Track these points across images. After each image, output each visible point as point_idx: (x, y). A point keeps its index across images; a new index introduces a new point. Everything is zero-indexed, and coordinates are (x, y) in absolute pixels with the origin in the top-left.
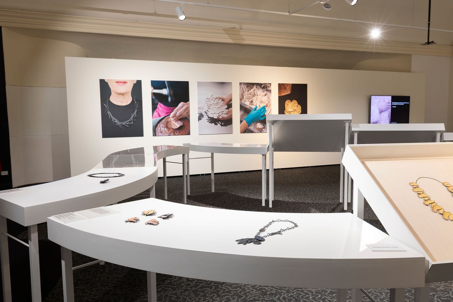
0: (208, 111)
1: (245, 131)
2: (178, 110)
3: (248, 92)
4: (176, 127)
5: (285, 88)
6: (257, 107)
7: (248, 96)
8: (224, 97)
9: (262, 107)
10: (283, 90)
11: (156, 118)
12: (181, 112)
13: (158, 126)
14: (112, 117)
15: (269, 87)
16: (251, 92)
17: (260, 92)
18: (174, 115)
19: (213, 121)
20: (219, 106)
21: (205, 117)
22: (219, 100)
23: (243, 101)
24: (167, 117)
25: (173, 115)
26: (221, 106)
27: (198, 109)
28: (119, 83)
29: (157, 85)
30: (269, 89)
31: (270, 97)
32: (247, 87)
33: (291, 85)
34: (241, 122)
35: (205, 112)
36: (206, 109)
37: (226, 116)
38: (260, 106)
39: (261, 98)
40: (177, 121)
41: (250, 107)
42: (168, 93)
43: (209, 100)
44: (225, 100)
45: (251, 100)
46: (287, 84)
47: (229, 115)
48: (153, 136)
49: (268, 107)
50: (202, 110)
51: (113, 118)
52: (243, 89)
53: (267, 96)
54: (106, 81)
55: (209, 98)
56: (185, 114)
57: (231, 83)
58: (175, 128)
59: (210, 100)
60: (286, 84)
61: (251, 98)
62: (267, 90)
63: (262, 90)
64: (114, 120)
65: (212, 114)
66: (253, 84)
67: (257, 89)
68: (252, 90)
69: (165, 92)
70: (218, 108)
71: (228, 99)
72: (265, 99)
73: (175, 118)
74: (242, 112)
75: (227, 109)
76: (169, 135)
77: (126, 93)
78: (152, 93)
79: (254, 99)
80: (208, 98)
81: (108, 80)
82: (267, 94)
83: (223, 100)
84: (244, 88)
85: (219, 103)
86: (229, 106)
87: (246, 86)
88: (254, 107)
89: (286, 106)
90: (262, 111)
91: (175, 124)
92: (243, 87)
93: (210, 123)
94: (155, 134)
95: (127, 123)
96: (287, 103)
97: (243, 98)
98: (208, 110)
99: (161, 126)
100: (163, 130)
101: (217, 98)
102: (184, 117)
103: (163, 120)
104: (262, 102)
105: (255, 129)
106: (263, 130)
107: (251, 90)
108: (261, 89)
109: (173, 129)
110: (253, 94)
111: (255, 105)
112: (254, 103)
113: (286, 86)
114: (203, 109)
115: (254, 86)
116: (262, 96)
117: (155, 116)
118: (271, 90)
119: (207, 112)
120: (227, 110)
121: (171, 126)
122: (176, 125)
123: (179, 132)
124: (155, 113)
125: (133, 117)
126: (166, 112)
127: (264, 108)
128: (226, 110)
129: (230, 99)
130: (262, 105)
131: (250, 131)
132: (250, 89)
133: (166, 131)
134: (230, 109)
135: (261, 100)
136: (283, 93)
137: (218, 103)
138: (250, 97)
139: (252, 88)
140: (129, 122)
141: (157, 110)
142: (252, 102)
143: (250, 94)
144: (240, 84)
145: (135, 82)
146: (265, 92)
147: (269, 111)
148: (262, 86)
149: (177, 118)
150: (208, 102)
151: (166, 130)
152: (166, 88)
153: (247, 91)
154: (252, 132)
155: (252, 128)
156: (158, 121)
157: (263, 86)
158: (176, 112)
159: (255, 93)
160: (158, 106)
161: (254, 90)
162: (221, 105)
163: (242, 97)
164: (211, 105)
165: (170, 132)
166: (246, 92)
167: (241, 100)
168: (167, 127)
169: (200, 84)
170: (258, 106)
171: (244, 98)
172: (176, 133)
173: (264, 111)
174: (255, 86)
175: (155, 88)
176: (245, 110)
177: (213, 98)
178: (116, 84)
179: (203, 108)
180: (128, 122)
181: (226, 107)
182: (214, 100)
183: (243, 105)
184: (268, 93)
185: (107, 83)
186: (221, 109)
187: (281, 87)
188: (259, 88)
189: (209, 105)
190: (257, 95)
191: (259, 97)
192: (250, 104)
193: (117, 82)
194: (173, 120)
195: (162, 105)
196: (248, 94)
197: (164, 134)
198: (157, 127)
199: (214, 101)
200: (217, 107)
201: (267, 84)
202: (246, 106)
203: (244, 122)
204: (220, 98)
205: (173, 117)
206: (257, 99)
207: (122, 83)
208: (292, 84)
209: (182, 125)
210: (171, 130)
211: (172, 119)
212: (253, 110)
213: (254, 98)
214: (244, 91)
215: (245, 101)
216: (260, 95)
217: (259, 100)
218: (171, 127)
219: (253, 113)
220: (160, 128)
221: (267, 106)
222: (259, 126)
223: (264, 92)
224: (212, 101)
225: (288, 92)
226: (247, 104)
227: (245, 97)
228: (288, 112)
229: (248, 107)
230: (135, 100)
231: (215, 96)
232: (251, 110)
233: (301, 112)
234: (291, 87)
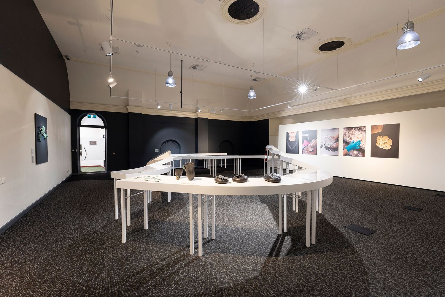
1: (346, 155)
3: (349, 132)
5: (377, 128)
8: (334, 136)
12: (313, 144)
14: (289, 146)
17: (357, 132)
18: (310, 145)
19: (328, 148)
21: (324, 147)
23: (345, 138)
24: (307, 146)
27: (321, 143)
29: (304, 132)
30: (364, 130)
31: (365, 135)
32: (348, 130)
34: (344, 149)
37: (334, 146)
38: (356, 141)
40: (311, 148)
44: (335, 138)
45: (350, 137)
47: (337, 145)
52: (345, 131)
56: (315, 145)
57: (338, 129)
60: (378, 125)
65: (327, 145)
66: (352, 128)
68: (351, 131)
69: (307, 135)
71: (337, 137)
72: (360, 136)
74: (345, 144)
76: (308, 154)
77: (294, 137)
78: (302, 136)
79: (353, 136)
80: (326, 137)
81: (289, 132)
83: (333, 138)
86: (337, 140)
87: (347, 129)
88: (352, 141)
89: (377, 140)
90: (358, 143)
94: (302, 153)
97: (345, 136)
98: (325, 143)
99: (305, 150)
103: (306, 148)
104: (358, 138)
105: (353, 154)
106: (359, 155)
108: (357, 130)
109: (309, 151)
110: (352, 133)
112: (352, 138)
113: (378, 127)
114: (323, 143)
116: (359, 134)
120: (336, 143)
124: (303, 145)
125: (296, 146)
126: (307, 144)
127: (359, 141)
130: (358, 140)
133: (306, 152)
136: (375, 131)
140: (294, 148)
141: (304, 143)
142: (351, 138)
143: (350, 134)
144: (344, 128)
145: (297, 132)
146: (361, 132)
147: (363, 143)
148: (359, 129)
150: (325, 139)
152: (307, 133)
154: (350, 156)
155: (350, 153)
156: (304, 148)
159: (354, 133)
160: (304, 141)
161: (353, 131)
166: (347, 133)
167: (344, 137)
168: (307, 150)
169: (322, 130)
170: (355, 140)
172: (311, 153)
174: (354, 129)
175: (303, 134)
176: (346, 143)
178: (291, 133)
183: (345, 140)
184: (363, 133)
186: (332, 142)
187: (373, 128)
189: (326, 141)
191: (356, 135)
192: (350, 140)
200: (330, 141)
201: (362, 127)
202: (347, 141)
203: (345, 149)
204: (332, 137)
207: (293, 133)
208: (383, 125)
209: (313, 150)
211: (309, 147)
212: (352, 143)
217: (356, 137)
219: (351, 145)
222: (356, 152)
224: (328, 139)
225: (380, 130)
226: (348, 139)
227: (347, 136)
230: (296, 139)
231: (329, 136)
232: (350, 142)
233: (391, 144)
234: (382, 127)
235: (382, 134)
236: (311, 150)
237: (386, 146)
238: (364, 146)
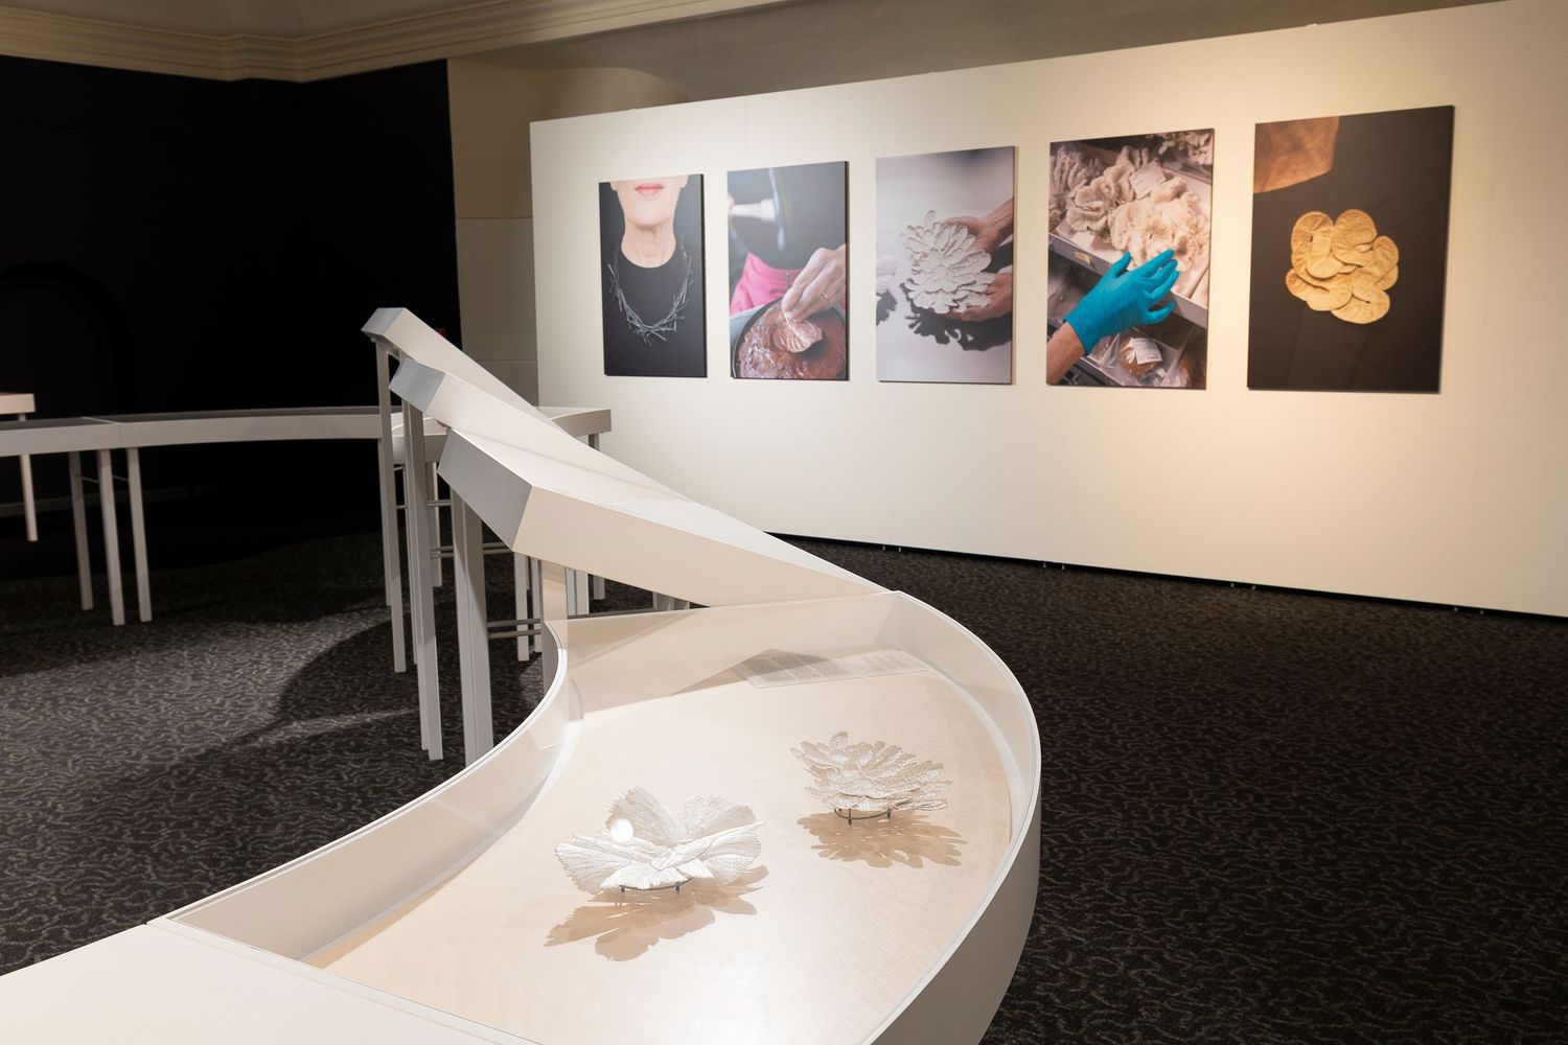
0: (912, 281)
1: (1070, 375)
2: (806, 281)
3: (1088, 184)
4: (799, 346)
5: (1298, 147)
6: (1128, 259)
7: (1085, 205)
8: (981, 215)
9: (1157, 255)
10: (1282, 159)
11: (741, 310)
12: (816, 289)
13: (746, 339)
14: (627, 307)
15: (1197, 148)
16: (1103, 186)
17: (1148, 181)
18: (795, 301)
19: (932, 324)
20: (957, 258)
21: (903, 310)
22: (957, 231)
23: (1062, 231)
24: (770, 309)
25: (792, 298)
26: (965, 260)
27: (878, 275)
28: (645, 192)
29: (744, 186)
30: (1201, 160)
31: (1205, 206)
32: (1085, 161)
33: (1335, 127)
34: (1052, 329)
35: (902, 285)
36: (905, 272)
37: (983, 302)
38: (1144, 253)
39: (1153, 209)
40: (802, 322)
41: (1096, 261)
42: (776, 217)
43: (918, 236)
44: (984, 232)
45: (1100, 224)
46: (1308, 124)
47: (1004, 292)
48: (732, 375)
49: (1189, 254)
50: (890, 277)
51: (630, 312)
52: (1062, 172)
53: (1184, 197)
54: (614, 188)
55: (918, 227)
56: (831, 298)
57: (1012, 151)
58: (795, 350)
59: (921, 233)
60: (1303, 121)
61: (1102, 212)
62: (1188, 168)
63: (1159, 168)
64: (631, 318)
65: (928, 293)
66: (1113, 145)
67: (1131, 169)
68: (1109, 174)
69: (766, 210)
70: (953, 267)
71: (997, 227)
72: (1173, 214)
73: (796, 311)
74: (1058, 286)
75: (988, 270)
76: (777, 379)
77: (660, 224)
78: (729, 217)
79: (1118, 217)
80: (914, 225)
81: (617, 182)
82: (1188, 186)
83: (974, 231)
84: (1067, 167)
85: (955, 247)
86: (1002, 254)
87: (1077, 157)
89: (1296, 245)
90: (1155, 277)
91: (797, 334)
92: (1063, 164)
93: (919, 335)
94: (736, 373)
95: (663, 329)
96: (1304, 228)
97: (1063, 216)
98: (914, 278)
99: (754, 341)
100: (761, 359)
101: (949, 224)
102: (828, 307)
103: (761, 321)
104: (1155, 231)
105: (1118, 368)
106: (1161, 372)
107: (1101, 174)
108: (1154, 163)
109: (789, 353)
110: (1113, 192)
111: (1123, 246)
112: (1115, 238)
113: (1301, 133)
114: (894, 274)
115: (1120, 151)
116: (1161, 199)
117: (738, 304)
118: (1210, 168)
119: (908, 286)
120: (990, 278)
121: (785, 342)
122: (802, 338)
123: (810, 368)
124: (739, 294)
125: (678, 308)
126: (769, 288)
127: (1168, 260)
128: (986, 275)
129: (1003, 224)
130: (1158, 247)
131: (1092, 376)
132: (1096, 169)
133: (768, 362)
134: (1002, 271)
135: (1151, 222)
136: (1281, 172)
137: (952, 245)
138: (1098, 209)
139: (1107, 164)
140: (668, 324)
141: (743, 280)
142: (1105, 232)
144: (1055, 147)
145: (684, 184)
146: (1178, 180)
147: (1194, 275)
148: (1162, 150)
149: (804, 312)
150: (912, 244)
151: (768, 355)
152: (770, 196)
153: (1084, 181)
154: (1100, 381)
155: (1100, 361)
156: (745, 321)
157: (1169, 149)
158: (801, 286)
159: (1125, 186)
160: (748, 266)
161: (1120, 175)
162: (964, 254)
163: (1059, 212)
164: (925, 255)
165: (780, 366)
166: (1077, 188)
167: (1053, 225)
168: (772, 346)
169: (885, 168)
170: (1135, 252)
171: (1069, 214)
172: (801, 370)
173: (1165, 278)
174: (1125, 150)
175: (738, 201)
176: (1071, 273)
177: (934, 224)
178: (636, 195)
179: (895, 268)
180: (663, 326)
181: (986, 261)
182: (936, 232)
183: (1059, 250)
184: (1195, 185)
185: (615, 193)
186: (963, 272)
187: (1271, 140)
188: (1145, 159)
189: (917, 257)
190: (1134, 198)
191: (1144, 205)
192: (1095, 245)
193: (639, 188)
194: (791, 321)
195: (757, 261)
196: (1086, 195)
197: (762, 372)
198: (744, 346)
199: (938, 235)
200: (947, 264)
201: (1186, 133)
202: (1077, 253)
203: (1066, 330)
204: (960, 224)
205: (790, 309)
206: (1130, 219)
207: (650, 192)
208: (1343, 119)
209: (820, 338)
210: (783, 358)
211: (787, 315)
212: (1112, 273)
213: (1115, 212)
214: (1070, 179)
215: (1072, 232)
216: (1148, 195)
217: (1143, 221)
218: (783, 346)
219: (1110, 288)
220: (750, 350)
221: (1182, 251)
222: (1140, 351)
223: (1169, 177)
224: (929, 239)
225: (1313, 167)
226: (1083, 241)
227: (1075, 213)
228: (1309, 280)
229: (1088, 260)
230: (682, 248)
231: (941, 217)
232: (1099, 272)
233: (1394, 275)
234: (1333, 135)
235: (1328, 199)
236: (801, 338)
237: (1357, 294)
238: (1197, 299)
